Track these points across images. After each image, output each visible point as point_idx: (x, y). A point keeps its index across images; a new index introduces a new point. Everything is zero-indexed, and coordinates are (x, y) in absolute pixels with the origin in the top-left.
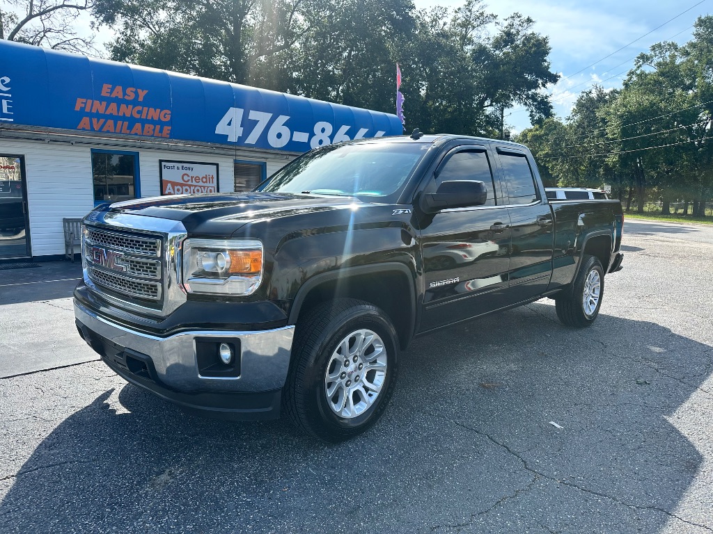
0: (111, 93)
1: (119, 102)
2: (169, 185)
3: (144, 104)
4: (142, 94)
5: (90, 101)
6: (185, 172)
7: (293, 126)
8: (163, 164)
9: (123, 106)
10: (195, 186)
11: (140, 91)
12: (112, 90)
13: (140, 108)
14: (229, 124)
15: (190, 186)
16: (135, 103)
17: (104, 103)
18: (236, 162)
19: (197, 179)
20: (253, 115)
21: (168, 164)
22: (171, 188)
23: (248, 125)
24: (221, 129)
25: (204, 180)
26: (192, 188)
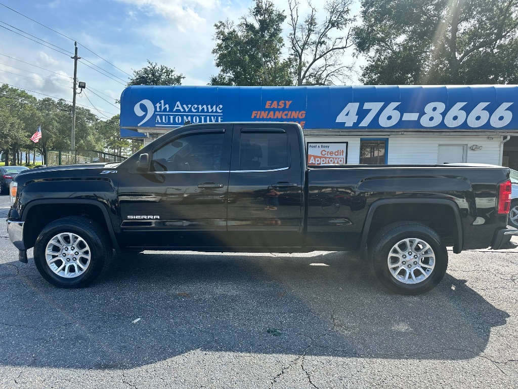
0: (271, 106)
1: (274, 110)
2: (312, 158)
3: (288, 110)
4: (288, 103)
5: (259, 112)
6: (323, 149)
7: (402, 110)
8: (309, 144)
9: (277, 112)
10: (330, 158)
11: (287, 102)
12: (271, 104)
13: (286, 112)
14: (347, 115)
15: (326, 158)
16: (284, 109)
17: (267, 112)
18: (361, 140)
19: (331, 153)
20: (367, 106)
21: (312, 145)
22: (313, 160)
23: (362, 114)
24: (340, 119)
25: (336, 153)
26: (327, 159)
